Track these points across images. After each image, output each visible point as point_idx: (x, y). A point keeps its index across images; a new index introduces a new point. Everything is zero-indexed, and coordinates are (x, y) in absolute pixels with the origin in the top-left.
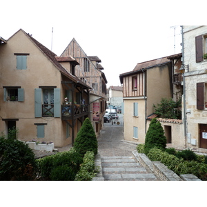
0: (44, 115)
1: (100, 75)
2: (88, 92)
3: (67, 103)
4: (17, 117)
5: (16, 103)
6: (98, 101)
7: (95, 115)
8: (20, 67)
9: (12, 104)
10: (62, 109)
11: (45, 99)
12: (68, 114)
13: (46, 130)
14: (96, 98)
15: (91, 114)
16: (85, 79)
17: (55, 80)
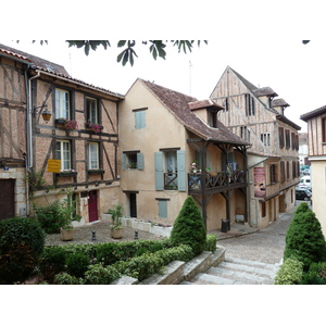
0: (167, 187)
1: (274, 118)
2: (245, 149)
3: (195, 171)
4: (136, 189)
5: (136, 171)
6: (262, 165)
7: (258, 188)
8: (139, 125)
9: (131, 173)
10: (189, 180)
11: (168, 165)
12: (197, 187)
13: (168, 208)
14: (259, 160)
15: (252, 186)
16: (249, 128)
17: (178, 139)
